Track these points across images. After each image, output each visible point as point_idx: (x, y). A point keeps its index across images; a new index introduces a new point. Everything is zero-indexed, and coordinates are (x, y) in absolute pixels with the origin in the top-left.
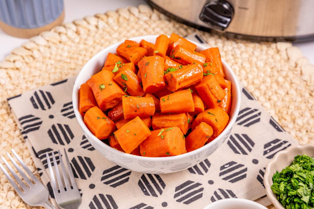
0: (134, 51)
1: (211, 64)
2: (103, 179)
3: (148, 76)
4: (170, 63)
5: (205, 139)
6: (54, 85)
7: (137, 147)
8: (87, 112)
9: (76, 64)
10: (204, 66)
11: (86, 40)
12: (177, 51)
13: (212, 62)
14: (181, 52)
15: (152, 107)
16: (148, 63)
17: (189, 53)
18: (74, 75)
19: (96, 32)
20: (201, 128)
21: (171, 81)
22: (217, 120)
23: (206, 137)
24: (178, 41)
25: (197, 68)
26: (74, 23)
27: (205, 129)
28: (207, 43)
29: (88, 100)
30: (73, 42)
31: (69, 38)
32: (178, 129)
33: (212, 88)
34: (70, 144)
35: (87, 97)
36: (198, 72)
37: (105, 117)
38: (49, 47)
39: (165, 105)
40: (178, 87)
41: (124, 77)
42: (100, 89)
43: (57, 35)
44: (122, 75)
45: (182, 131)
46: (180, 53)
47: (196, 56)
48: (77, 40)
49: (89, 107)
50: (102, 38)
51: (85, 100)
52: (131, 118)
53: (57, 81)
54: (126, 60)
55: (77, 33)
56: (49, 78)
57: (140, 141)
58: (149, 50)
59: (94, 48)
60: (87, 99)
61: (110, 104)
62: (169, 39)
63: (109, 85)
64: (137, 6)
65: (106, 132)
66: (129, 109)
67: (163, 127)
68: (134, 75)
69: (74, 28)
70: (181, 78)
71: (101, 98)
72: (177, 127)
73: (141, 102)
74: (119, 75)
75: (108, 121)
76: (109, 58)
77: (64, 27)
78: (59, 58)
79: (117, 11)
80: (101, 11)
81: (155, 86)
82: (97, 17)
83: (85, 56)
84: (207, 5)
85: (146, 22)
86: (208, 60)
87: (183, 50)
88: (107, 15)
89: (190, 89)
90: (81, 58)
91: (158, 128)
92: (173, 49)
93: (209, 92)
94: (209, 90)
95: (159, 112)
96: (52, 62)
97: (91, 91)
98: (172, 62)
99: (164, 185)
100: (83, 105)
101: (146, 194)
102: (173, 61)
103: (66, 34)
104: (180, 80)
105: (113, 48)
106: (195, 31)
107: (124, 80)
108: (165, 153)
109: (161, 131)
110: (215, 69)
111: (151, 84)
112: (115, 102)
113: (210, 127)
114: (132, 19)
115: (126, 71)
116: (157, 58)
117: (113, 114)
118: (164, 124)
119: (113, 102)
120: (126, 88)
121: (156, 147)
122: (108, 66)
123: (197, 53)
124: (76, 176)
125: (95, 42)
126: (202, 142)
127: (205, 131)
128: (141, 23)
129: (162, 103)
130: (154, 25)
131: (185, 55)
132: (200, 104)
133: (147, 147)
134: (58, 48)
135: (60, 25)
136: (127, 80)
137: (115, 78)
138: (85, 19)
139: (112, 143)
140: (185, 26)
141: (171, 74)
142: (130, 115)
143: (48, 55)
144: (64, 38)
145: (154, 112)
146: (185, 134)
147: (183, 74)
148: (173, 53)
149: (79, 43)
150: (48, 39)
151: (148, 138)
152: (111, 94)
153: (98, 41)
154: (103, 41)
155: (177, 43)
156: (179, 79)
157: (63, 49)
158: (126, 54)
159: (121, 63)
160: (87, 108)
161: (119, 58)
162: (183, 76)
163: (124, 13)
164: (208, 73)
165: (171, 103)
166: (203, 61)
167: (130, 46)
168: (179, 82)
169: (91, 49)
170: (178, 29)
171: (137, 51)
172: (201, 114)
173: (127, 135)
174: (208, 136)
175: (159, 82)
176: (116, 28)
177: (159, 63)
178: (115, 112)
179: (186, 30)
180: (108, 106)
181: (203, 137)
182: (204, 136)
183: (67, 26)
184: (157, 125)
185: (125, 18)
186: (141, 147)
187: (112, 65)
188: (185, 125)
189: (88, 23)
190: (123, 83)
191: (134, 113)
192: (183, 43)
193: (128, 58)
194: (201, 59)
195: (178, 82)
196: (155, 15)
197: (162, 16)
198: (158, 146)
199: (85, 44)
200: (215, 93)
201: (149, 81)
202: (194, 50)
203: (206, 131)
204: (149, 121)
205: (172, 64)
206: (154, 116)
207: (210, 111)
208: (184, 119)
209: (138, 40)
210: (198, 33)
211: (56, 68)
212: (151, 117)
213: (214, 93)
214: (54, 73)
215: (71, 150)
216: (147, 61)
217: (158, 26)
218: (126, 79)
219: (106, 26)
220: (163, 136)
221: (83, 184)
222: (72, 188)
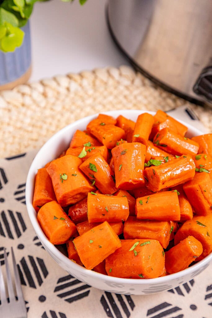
0: (109, 131)
1: (206, 157)
2: (57, 289)
3: (123, 168)
4: (153, 151)
5: (191, 259)
6: (9, 159)
7: (102, 262)
8: (42, 207)
9: (39, 135)
10: (195, 159)
11: (54, 104)
12: (163, 137)
13: (208, 154)
14: (169, 138)
15: (125, 210)
16: (125, 151)
17: (178, 140)
18: (35, 147)
19: (67, 96)
20: (187, 244)
21: (153, 178)
22: (209, 234)
23: (193, 257)
24: (165, 122)
25: (188, 163)
26: (42, 83)
27: (193, 246)
28: (199, 119)
29: (45, 192)
30: (38, 106)
31: (34, 101)
32: (157, 243)
33: (205, 191)
34: (21, 238)
35: (44, 187)
36: (188, 169)
37: (64, 216)
38: (9, 111)
39: (142, 210)
40: (161, 187)
41: (92, 167)
42: (60, 180)
43: (19, 96)
44: (90, 164)
45: (162, 245)
46: (167, 139)
47: (187, 144)
48: (43, 104)
49: (45, 200)
50: (73, 103)
51: (41, 191)
52: (97, 223)
53: (14, 154)
54: (98, 142)
55: (45, 95)
56: (5, 150)
57: (105, 255)
58: (127, 130)
59: (62, 115)
60: (43, 190)
61: (72, 199)
62: (154, 117)
63: (73, 175)
64: (118, 68)
65: (64, 236)
66: (95, 211)
67: (138, 238)
68: (105, 165)
69: (40, 88)
70: (167, 176)
71: (61, 191)
72: (155, 241)
73: (111, 204)
74: (86, 163)
75: (67, 223)
76: (77, 137)
77: (29, 86)
78: (19, 125)
79: (94, 72)
80: (75, 70)
81: (131, 183)
82: (69, 77)
83: (51, 124)
84: (204, 75)
85: (127, 88)
86: (201, 151)
87: (170, 135)
88: (81, 75)
89: (176, 191)
90: (45, 126)
91: (132, 238)
92: (158, 133)
93: (201, 196)
94: (201, 193)
95: (133, 216)
96: (11, 129)
97: (49, 179)
98: (155, 149)
99: (133, 306)
100: (38, 197)
101: (109, 316)
102: (157, 148)
103: (31, 96)
104: (165, 178)
105: (83, 122)
106: (185, 103)
107: (92, 170)
108: (138, 275)
109: (134, 245)
110: (210, 163)
111: (126, 181)
112: (78, 196)
113: (199, 243)
114: (111, 82)
115: (96, 160)
116: (136, 146)
117: (75, 212)
118: (139, 234)
119: (76, 196)
120: (94, 180)
121: (126, 265)
122: (74, 147)
123: (189, 140)
124: (23, 283)
125: (64, 108)
126: (187, 263)
127: (192, 249)
128: (121, 88)
129: (139, 207)
130: (136, 92)
131: (172, 142)
132: (188, 209)
133: (114, 262)
134: (19, 113)
135: (26, 83)
136: (96, 171)
137: (80, 167)
138: (55, 79)
139: (70, 251)
140: (174, 96)
141: (153, 170)
142: (95, 218)
143: (7, 120)
144: (28, 100)
145: (128, 216)
146: (165, 248)
147: (168, 171)
148: (157, 137)
149: (45, 108)
150: (8, 100)
151: (117, 251)
152: (75, 188)
153: (67, 107)
154: (73, 107)
155: (164, 125)
156: (163, 178)
157: (25, 115)
158: (98, 134)
159: (90, 146)
160: (43, 202)
161: (88, 138)
162: (169, 174)
163: (102, 75)
164: (201, 168)
165: (150, 208)
166: (195, 150)
167: (104, 124)
168: (163, 181)
169: (59, 117)
170: (164, 99)
171: (112, 132)
172: (188, 223)
173: (90, 247)
174: (196, 256)
175: (136, 179)
176: (91, 92)
177: (139, 152)
178: (78, 209)
179: (174, 101)
180: (70, 201)
181: (189, 257)
182: (191, 255)
183: (33, 86)
184: (130, 234)
185: (102, 81)
186: (107, 261)
187: (79, 147)
188: (166, 237)
189: (58, 84)
190: (91, 174)
191: (101, 217)
192: (172, 126)
193: (100, 140)
194: (193, 148)
195: (161, 181)
196: (138, 79)
197: (147, 82)
198: (129, 264)
199: (52, 109)
200: (209, 198)
201: (124, 176)
202: (184, 134)
203: (194, 250)
204: (120, 227)
205: (155, 152)
206: (126, 221)
207: (200, 219)
208: (165, 229)
209: (114, 114)
210: (189, 106)
211: (14, 137)
212: (124, 223)
213: (207, 197)
214: (12, 144)
215: (21, 247)
216: (123, 149)
217: (141, 94)
218: (94, 170)
219: (80, 89)
220: (136, 252)
221: (32, 294)
222: (17, 298)
